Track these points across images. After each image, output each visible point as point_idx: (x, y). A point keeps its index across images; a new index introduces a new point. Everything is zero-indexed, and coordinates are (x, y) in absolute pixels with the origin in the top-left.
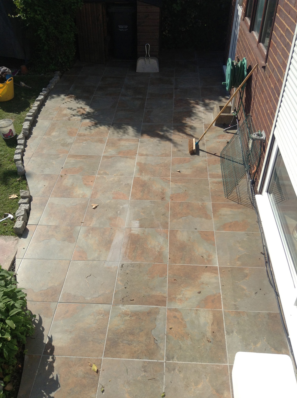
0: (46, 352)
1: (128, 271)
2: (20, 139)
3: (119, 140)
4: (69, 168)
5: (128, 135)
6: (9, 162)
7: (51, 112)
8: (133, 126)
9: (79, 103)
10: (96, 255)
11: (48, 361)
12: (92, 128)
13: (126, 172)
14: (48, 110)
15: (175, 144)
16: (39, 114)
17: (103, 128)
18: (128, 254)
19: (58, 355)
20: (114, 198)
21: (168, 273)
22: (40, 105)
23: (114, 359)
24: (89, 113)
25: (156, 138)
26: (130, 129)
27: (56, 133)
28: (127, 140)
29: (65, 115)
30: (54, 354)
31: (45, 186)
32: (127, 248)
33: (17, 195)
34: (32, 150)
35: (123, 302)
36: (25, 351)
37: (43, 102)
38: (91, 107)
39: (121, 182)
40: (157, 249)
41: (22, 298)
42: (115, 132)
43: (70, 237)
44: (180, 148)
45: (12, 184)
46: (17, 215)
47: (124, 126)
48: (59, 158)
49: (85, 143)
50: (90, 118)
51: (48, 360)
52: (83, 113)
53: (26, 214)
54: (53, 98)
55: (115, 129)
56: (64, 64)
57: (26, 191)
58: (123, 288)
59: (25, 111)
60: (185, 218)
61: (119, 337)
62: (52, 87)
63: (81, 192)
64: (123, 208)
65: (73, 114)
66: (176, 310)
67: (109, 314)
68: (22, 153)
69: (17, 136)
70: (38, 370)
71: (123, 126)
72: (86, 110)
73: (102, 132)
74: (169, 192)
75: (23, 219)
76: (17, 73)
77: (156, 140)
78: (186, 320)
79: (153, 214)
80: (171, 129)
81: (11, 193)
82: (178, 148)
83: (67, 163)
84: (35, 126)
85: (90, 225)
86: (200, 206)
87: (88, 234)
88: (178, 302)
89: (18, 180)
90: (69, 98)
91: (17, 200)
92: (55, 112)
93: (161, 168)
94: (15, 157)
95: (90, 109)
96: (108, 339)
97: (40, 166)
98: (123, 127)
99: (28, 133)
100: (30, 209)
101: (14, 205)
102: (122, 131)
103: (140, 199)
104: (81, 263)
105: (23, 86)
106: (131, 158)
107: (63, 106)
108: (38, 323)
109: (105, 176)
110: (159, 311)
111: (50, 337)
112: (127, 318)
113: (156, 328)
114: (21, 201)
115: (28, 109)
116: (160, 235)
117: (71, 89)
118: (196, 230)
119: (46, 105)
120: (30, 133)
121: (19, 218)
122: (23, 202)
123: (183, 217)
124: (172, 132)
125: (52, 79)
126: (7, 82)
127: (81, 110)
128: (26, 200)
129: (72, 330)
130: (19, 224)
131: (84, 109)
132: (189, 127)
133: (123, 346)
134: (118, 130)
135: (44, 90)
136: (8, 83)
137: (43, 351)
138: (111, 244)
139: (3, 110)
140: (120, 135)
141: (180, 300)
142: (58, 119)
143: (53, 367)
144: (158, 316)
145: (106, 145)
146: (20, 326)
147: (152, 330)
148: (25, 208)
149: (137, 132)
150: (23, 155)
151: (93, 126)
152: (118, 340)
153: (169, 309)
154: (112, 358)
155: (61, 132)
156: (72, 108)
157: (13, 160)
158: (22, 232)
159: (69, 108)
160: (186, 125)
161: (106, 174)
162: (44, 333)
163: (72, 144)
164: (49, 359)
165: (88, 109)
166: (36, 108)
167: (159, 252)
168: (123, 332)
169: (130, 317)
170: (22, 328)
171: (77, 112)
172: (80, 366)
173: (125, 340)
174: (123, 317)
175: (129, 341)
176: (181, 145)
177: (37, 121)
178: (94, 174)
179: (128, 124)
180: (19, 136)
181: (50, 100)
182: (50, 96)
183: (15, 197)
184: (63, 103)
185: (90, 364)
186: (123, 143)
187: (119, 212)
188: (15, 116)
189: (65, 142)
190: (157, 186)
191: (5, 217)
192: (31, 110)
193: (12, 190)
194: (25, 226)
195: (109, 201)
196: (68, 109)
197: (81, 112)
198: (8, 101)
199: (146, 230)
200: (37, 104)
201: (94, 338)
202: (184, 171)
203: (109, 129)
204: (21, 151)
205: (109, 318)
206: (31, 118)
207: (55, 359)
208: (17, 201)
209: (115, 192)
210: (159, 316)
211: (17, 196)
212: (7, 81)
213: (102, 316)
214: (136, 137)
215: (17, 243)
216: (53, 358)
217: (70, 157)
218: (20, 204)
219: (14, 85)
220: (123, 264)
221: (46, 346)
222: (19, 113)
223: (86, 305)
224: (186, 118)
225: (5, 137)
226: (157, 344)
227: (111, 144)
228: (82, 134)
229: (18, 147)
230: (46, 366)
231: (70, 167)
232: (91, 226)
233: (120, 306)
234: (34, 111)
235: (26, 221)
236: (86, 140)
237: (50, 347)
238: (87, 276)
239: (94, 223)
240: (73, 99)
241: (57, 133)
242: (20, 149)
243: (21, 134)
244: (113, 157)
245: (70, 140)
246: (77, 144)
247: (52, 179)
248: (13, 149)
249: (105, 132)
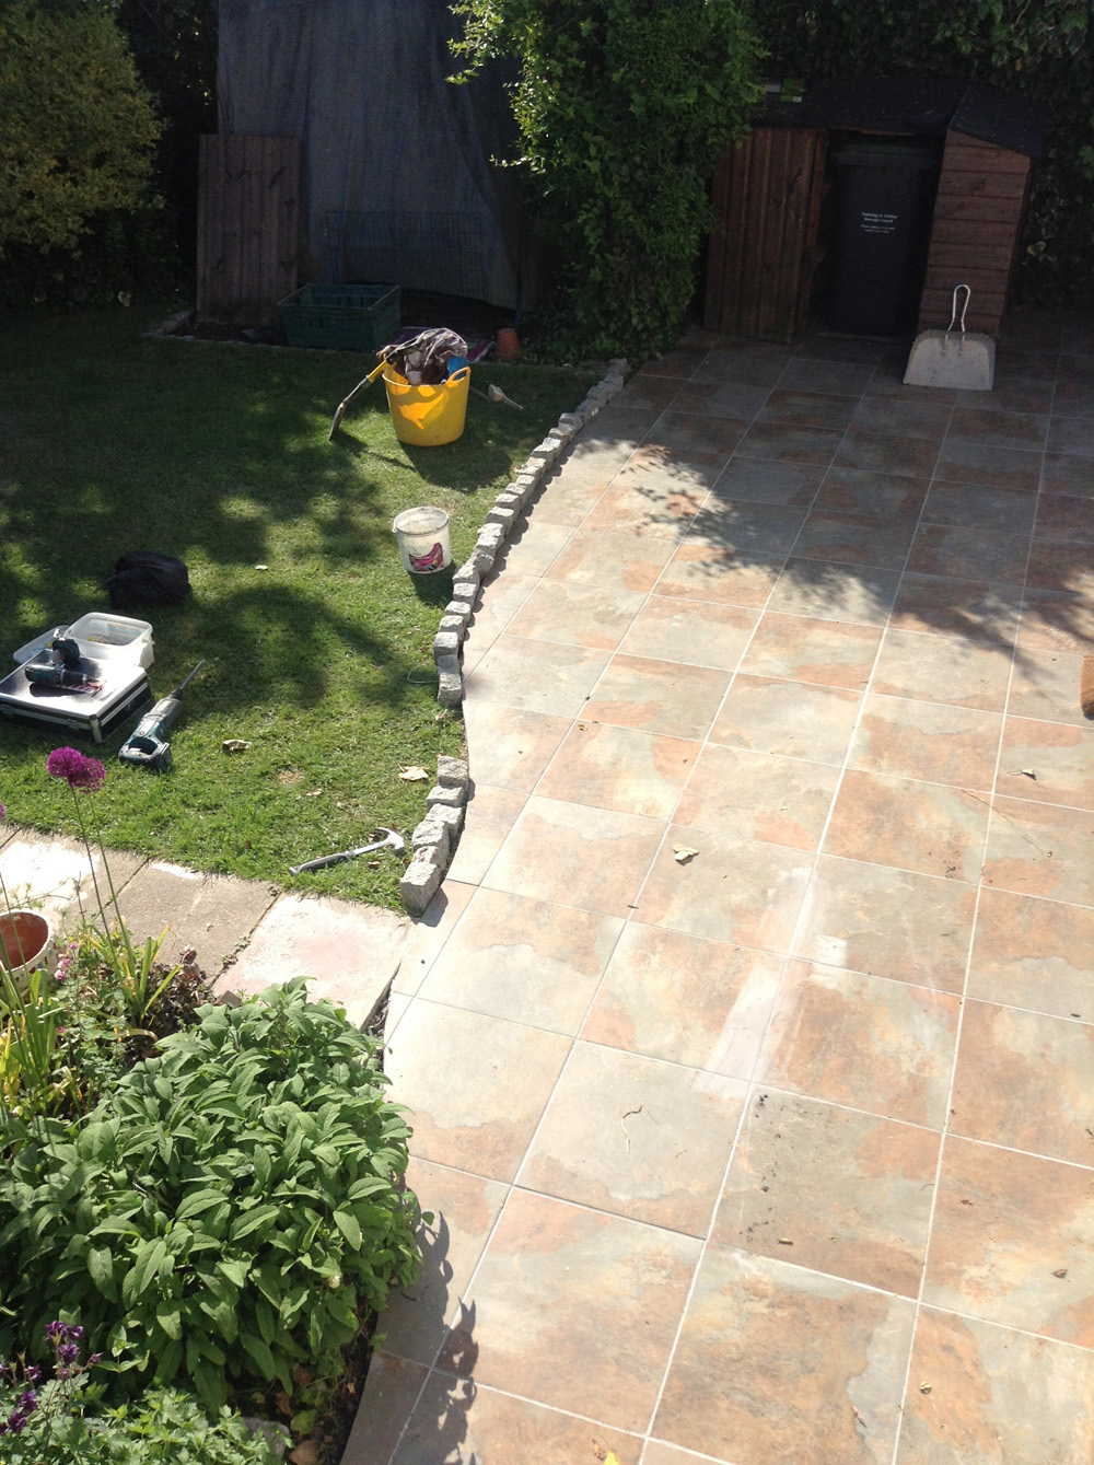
0: (445, 1361)
1: (781, 1128)
2: (463, 580)
3: (811, 624)
4: (611, 702)
5: (843, 608)
6: (417, 652)
7: (578, 500)
8: (866, 580)
9: (677, 478)
10: (669, 1039)
11: (450, 1397)
12: (714, 569)
13: (819, 744)
14: (567, 490)
15: (1026, 667)
16: (536, 501)
17: (753, 575)
18: (788, 1059)
19: (488, 1385)
20: (758, 836)
21: (939, 1168)
22: (544, 471)
23: (691, 1455)
24: (708, 515)
25: (952, 634)
26: (855, 590)
27: (585, 573)
28: (839, 627)
29: (625, 514)
30: (474, 1375)
31: (521, 752)
32: (787, 1036)
33: (426, 772)
34: (496, 623)
35: (750, 1240)
36: (377, 1337)
37: (555, 460)
38: (720, 492)
39: (795, 782)
40: (908, 1066)
41: (394, 1143)
42: (796, 594)
43: (584, 951)
44: (1047, 685)
45: (416, 728)
46: (416, 841)
47: (835, 574)
48: (582, 661)
49: (680, 621)
50: (709, 533)
51: (449, 1392)
52: (687, 511)
53: (447, 843)
54: (591, 449)
55: (795, 582)
56: (644, 336)
57: (460, 762)
58: (758, 1187)
59: (491, 485)
60: (1034, 962)
61: (718, 1372)
62: (593, 413)
63: (644, 794)
64: (790, 880)
65: (652, 513)
66: (955, 1322)
67: (691, 1276)
68: (464, 630)
69: (453, 568)
70: (410, 1418)
71: (829, 573)
72: (698, 502)
73: (745, 589)
74: (981, 848)
75: (434, 855)
76: (484, 353)
77: (949, 642)
78: (989, 1372)
79: (907, 925)
80: (1016, 608)
81: (407, 761)
82: (1034, 682)
83: (605, 683)
84: (517, 540)
85: (657, 919)
87: (650, 955)
88: (969, 1294)
89: (437, 718)
90: (644, 455)
91: (425, 787)
92: (592, 501)
93: (959, 751)
94: (439, 639)
95: (716, 502)
96: (678, 1372)
97: (516, 680)
98: (829, 577)
99: (492, 563)
100: (461, 826)
101: (411, 803)
102: (821, 590)
103: (860, 857)
104: (610, 1057)
105: (497, 399)
106: (843, 696)
107: (620, 480)
108: (435, 1244)
109: (735, 749)
110: (887, 1312)
111: (469, 1307)
112: (760, 1307)
113: (865, 1375)
114: (437, 792)
115: (502, 479)
116: (925, 1011)
117: (658, 424)
118: (1075, 1020)
119: (563, 473)
120: (499, 564)
121: (422, 852)
122: (442, 797)
123: (1029, 957)
124: (1020, 617)
125: (596, 385)
126: (451, 382)
127: (683, 501)
128: (452, 794)
129: (549, 1302)
130: (419, 873)
131: (692, 499)
132: (1089, 609)
133: (728, 1410)
134: (807, 588)
135: (565, 421)
136: (450, 386)
137: (438, 1352)
138: (728, 1010)
139: (423, 475)
140: (810, 607)
141: (978, 1286)
142: (599, 526)
143: (464, 1424)
144: (878, 1330)
145: (755, 638)
146: (376, 1242)
147: (848, 1379)
148: (446, 820)
149: (878, 603)
150: (464, 636)
151: (716, 562)
152: (713, 1385)
153: (928, 1313)
154: (681, 1448)
155: (601, 573)
156: (651, 491)
157: (431, 651)
158: (423, 904)
159: (640, 490)
160: (1077, 599)
161: (739, 740)
162: (449, 1286)
163: (632, 617)
164: (453, 1388)
165: (706, 500)
166: (530, 480)
167: (911, 1078)
168: (735, 1356)
169: (771, 1305)
170: (382, 1251)
171: (668, 508)
172: (560, 1447)
173: (739, 1389)
174: (745, 1302)
175: (754, 1399)
176: (1052, 676)
177: (525, 527)
178: (698, 736)
179: (850, 570)
180: (460, 571)
181: (579, 457)
182: (582, 442)
183: (420, 777)
184: (623, 472)
185: (596, 1448)
186: (818, 636)
187: (771, 892)
188: (457, 501)
189: (611, 609)
190: (935, 818)
191: (376, 839)
192: (512, 486)
193: (413, 752)
194: (438, 882)
195: (738, 844)
196: (636, 494)
197: (682, 510)
198: (442, 446)
199: (873, 981)
200: (534, 465)
201: (623, 1354)
202: (1051, 777)
203: (774, 580)
204: (461, 621)
205: (688, 1288)
206: (508, 513)
207: (473, 1393)
208: (423, 793)
209: (765, 813)
210: (883, 1332)
211: (426, 776)
212: (452, 377)
213: (665, 1278)
214: (873, 617)
215: (403, 938)
216: (467, 1389)
217: (621, 664)
218: (431, 804)
219: (470, 392)
220: (766, 1096)
221: (448, 1339)
222: (472, 491)
223: (613, 1219)
224: (1083, 572)
225: (416, 569)
226: (862, 1437)
227: (775, 633)
228: (673, 585)
229: (453, 606)
230: (442, 1414)
231: (615, 699)
232: (663, 924)
233: (737, 1255)
234: (521, 491)
235: (443, 867)
236: (685, 611)
237: (464, 1344)
238: (628, 1111)
239: (674, 917)
240: (658, 461)
241: (588, 575)
242: (457, 614)
243: (467, 563)
244: (776, 682)
245: (628, 603)
246: (651, 620)
247: (550, 732)
248: (437, 612)
249: (757, 588)
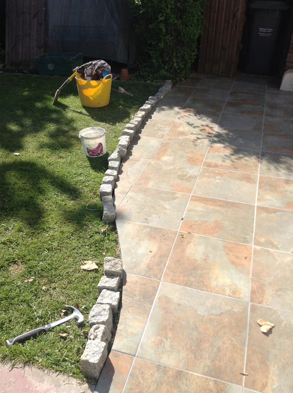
2: (113, 160)
3: (286, 182)
4: (196, 222)
6: (91, 194)
7: (161, 128)
9: (202, 120)
14: (156, 124)
16: (143, 128)
24: (219, 134)
27: (169, 157)
29: (183, 133)
31: (151, 252)
33: (97, 264)
34: (130, 180)
37: (149, 113)
38: (221, 125)
42: (272, 167)
45: (91, 237)
46: (91, 319)
47: (285, 159)
48: (175, 199)
49: (218, 179)
50: (223, 142)
52: (210, 132)
53: (111, 320)
54: (163, 110)
55: (269, 162)
56: (179, 71)
57: (117, 260)
59: (122, 122)
62: (161, 98)
68: (114, 183)
69: (107, 155)
71: (282, 158)
72: (214, 129)
73: (246, 165)
75: (104, 332)
76: (115, 78)
81: (85, 258)
83: (189, 211)
84: (136, 143)
85: (264, 387)
89: (102, 230)
90: (186, 112)
91: (97, 276)
92: (167, 128)
94: (103, 188)
95: (221, 129)
97: (143, 209)
98: (283, 160)
99: (126, 152)
100: (120, 306)
101: (88, 286)
102: (283, 166)
105: (122, 92)
107: (178, 120)
109: (271, 250)
114: (104, 281)
115: (127, 120)
117: (188, 101)
119: (152, 118)
120: (129, 153)
121: (95, 329)
122: (107, 285)
125: (161, 88)
126: (104, 80)
127: (207, 128)
128: (113, 282)
130: (93, 351)
131: (211, 128)
134: (276, 164)
135: (151, 99)
136: (104, 82)
139: (93, 118)
140: (280, 174)
142: (172, 138)
145: (260, 187)
148: (110, 302)
150: (115, 186)
155: (177, 157)
156: (193, 124)
157: (98, 193)
158: (97, 374)
159: (188, 124)
161: (271, 244)
163: (195, 177)
165: (217, 129)
166: (140, 119)
171: (201, 131)
177: (139, 138)
178: (247, 242)
179: (291, 157)
180: (111, 155)
181: (158, 112)
182: (159, 107)
183: (93, 268)
184: (179, 118)
186: (290, 187)
188: (108, 128)
189: (185, 173)
191: (66, 314)
192: (132, 122)
196: (186, 125)
197: (207, 132)
198: (100, 108)
200: (140, 114)
204: (113, 179)
206: (132, 131)
208: (96, 280)
211: (96, 267)
217: (196, 200)
218: (100, 289)
222: (114, 124)
225: (90, 155)
227: (269, 186)
228: (211, 163)
229: (108, 171)
231: (197, 219)
234: (136, 123)
236: (220, 175)
240: (192, 114)
241: (171, 158)
242: (111, 175)
243: (114, 152)
245: (193, 171)
246: (205, 179)
247: (165, 239)
248: (100, 175)
249: (251, 164)
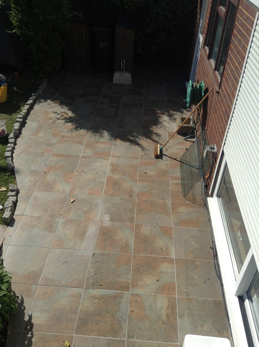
0: (26, 328)
1: (98, 260)
2: (11, 138)
3: (97, 142)
5: (104, 138)
6: (1, 158)
7: (39, 115)
8: (108, 132)
9: (63, 108)
10: (72, 244)
12: (73, 131)
13: (101, 171)
14: (35, 113)
15: (143, 148)
16: (28, 116)
17: (83, 131)
18: (99, 244)
19: (36, 332)
20: (89, 194)
21: (132, 262)
22: (29, 108)
23: (84, 337)
24: (71, 117)
25: (127, 142)
26: (106, 133)
27: (42, 134)
28: (102, 143)
29: (51, 118)
30: (33, 330)
31: (30, 181)
32: (98, 239)
33: (6, 188)
34: (21, 148)
35: (93, 286)
36: (8, 327)
37: (32, 105)
38: (73, 112)
39: (96, 180)
40: (124, 241)
41: (7, 282)
42: (93, 136)
43: (50, 227)
44: (147, 152)
45: (3, 178)
46: (5, 206)
47: (101, 130)
48: (44, 156)
49: (67, 144)
50: (71, 122)
51: (27, 336)
53: (13, 206)
54: (41, 102)
55: (93, 133)
56: (51, 73)
57: (15, 185)
58: (94, 274)
59: (16, 113)
60: (148, 214)
61: (89, 317)
62: (40, 93)
63: (62, 188)
64: (97, 203)
65: (58, 118)
66: (138, 295)
67: (81, 297)
68: (12, 151)
69: (8, 135)
70: (18, 344)
71: (100, 130)
72: (68, 114)
73: (81, 135)
74: (136, 190)
75: (10, 210)
76: (11, 78)
77: (127, 144)
78: (145, 304)
79: (122, 209)
80: (140, 135)
82: (145, 152)
83: (50, 161)
84: (24, 127)
85: (67, 217)
86: (162, 204)
87: (66, 225)
88: (140, 288)
89: (8, 174)
90: (54, 103)
91: (7, 192)
92: (42, 115)
93: (131, 169)
94: (6, 154)
95: (72, 114)
96: (80, 319)
97: (27, 163)
98: (100, 131)
99: (18, 133)
100: (17, 201)
101: (3, 197)
102: (98, 134)
103: (111, 195)
104: (58, 251)
105: (15, 90)
106: (105, 159)
107: (49, 110)
108: (20, 302)
109: (82, 174)
110: (123, 296)
111: (30, 315)
112: (96, 301)
113: (120, 311)
114: (10, 193)
115: (19, 111)
116: (127, 228)
117: (57, 95)
118: (157, 225)
119: (34, 108)
120: (20, 133)
121: (7, 209)
122: (11, 195)
123: (147, 213)
124: (141, 137)
125: (40, 86)
127: (65, 114)
128: (14, 193)
129: (49, 310)
130: (7, 214)
131: (67, 114)
132: (155, 134)
133: (91, 325)
134: (95, 134)
135: (33, 95)
136: (2, 88)
137: (24, 327)
138: (85, 235)
140: (96, 138)
141: (141, 286)
142: (45, 122)
143: (32, 342)
144: (122, 300)
145: (85, 147)
146: (5, 306)
147: (116, 312)
148: (13, 200)
149: (111, 136)
151: (74, 129)
152: (88, 320)
153: (132, 295)
154: (82, 336)
155: (46, 133)
156: (56, 112)
157: (4, 157)
158: (9, 222)
159: (54, 112)
160: (153, 132)
161: (83, 172)
162: (25, 311)
163: (55, 144)
164: (28, 334)
165: (70, 114)
166: (26, 111)
167: (125, 243)
168: (92, 313)
169: (99, 300)
170: (7, 308)
171: (61, 116)
172: (55, 342)
173: (93, 320)
174: (93, 300)
175: (97, 321)
176: (148, 150)
177: (26, 123)
178: (73, 172)
179: (104, 129)
180: (10, 136)
181: (38, 104)
182: (38, 100)
183: (5, 190)
184: (49, 108)
185: (63, 340)
186: (99, 145)
187: (93, 206)
188: (7, 117)
189: (50, 142)
190: (126, 185)
192: (21, 113)
193: (2, 184)
194: (12, 216)
195: (85, 196)
196: (53, 113)
197: (65, 116)
198: (2, 103)
199: (116, 223)
200: (26, 107)
201: (67, 318)
202: (150, 173)
203: (88, 133)
204: (11, 149)
205: (81, 300)
206: (21, 120)
207: (33, 334)
208: (6, 194)
209: (90, 188)
210: (123, 300)
211: (6, 189)
212: (2, 86)
213: (75, 299)
214: (110, 140)
215: (5, 231)
216: (32, 334)
217: (54, 156)
218: (8, 196)
219: (8, 89)
220: (95, 253)
221: (26, 323)
222: (11, 114)
223: (62, 288)
224: (153, 126)
226: (120, 324)
227: (90, 145)
228: (64, 135)
229: (9, 145)
230: (26, 341)
231: (53, 165)
232: (69, 218)
233: (91, 290)
234: (24, 114)
235: (13, 212)
236: (68, 142)
237: (30, 324)
238: (64, 263)
239: (71, 216)
240: (58, 104)
242: (11, 147)
243: (12, 134)
244: (90, 157)
245: (54, 141)
246: (60, 144)
247: (37, 175)
248: (5, 147)
249: (84, 135)
